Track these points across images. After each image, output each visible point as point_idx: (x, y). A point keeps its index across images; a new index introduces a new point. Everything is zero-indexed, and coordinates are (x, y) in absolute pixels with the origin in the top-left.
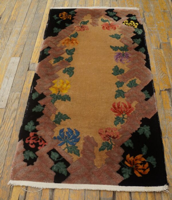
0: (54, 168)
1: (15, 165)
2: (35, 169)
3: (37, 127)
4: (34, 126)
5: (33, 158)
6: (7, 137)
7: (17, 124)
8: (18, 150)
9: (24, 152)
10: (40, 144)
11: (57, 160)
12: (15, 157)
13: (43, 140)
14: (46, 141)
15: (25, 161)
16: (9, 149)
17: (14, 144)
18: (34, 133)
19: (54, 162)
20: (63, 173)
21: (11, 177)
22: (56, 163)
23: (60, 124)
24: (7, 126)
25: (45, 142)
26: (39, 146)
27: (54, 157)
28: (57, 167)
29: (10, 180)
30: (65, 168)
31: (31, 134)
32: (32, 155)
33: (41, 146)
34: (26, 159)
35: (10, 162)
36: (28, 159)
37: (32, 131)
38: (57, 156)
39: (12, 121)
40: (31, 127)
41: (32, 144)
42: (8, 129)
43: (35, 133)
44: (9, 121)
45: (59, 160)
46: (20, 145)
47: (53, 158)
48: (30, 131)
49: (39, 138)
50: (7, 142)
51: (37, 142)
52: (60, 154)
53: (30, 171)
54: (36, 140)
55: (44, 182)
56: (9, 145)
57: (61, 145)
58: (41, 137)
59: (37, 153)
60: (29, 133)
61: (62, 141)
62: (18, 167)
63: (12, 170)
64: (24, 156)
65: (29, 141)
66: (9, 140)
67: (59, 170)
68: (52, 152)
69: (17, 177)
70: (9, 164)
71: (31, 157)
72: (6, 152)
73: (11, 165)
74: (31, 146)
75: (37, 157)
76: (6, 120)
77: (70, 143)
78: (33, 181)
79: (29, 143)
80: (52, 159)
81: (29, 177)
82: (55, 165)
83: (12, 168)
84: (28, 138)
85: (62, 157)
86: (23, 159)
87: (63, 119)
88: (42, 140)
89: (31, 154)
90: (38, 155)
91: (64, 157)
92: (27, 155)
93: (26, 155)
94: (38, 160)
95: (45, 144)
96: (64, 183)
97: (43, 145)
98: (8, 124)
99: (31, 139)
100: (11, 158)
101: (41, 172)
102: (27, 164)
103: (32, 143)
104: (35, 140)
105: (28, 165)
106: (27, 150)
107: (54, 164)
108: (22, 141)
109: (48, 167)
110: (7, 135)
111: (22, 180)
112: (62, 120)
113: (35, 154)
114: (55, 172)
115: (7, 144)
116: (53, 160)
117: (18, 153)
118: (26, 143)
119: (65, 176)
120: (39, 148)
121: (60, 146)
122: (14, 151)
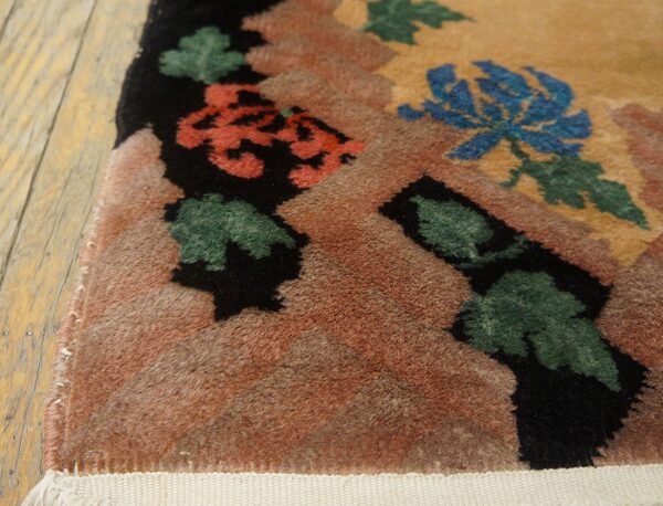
0: (488, 326)
1: (94, 317)
2: (299, 348)
3: (256, 57)
4: (226, 50)
5: (260, 252)
6: (25, 127)
7: (98, 60)
8: (114, 201)
9: (171, 213)
10: (302, 149)
11: (490, 257)
12: (86, 257)
13: (322, 126)
14: (347, 131)
15: (188, 275)
16: (34, 204)
17: (78, 169)
18: (235, 88)
19: (466, 273)
20: (576, 368)
21: (52, 433)
22: (481, 279)
23: (411, 42)
24: (28, 68)
25: (343, 139)
26: (295, 162)
27: (451, 235)
28: (503, 312)
29: (42, 473)
30: (581, 315)
31: (218, 96)
32: (253, 229)
33: (316, 162)
34: (202, 263)
35: (41, 300)
36: (216, 260)
37: (224, 79)
38: (472, 228)
39: (62, 45)
40: (211, 55)
41: (233, 154)
42: (36, 82)
43: (248, 87)
44: (41, 46)
45: (502, 254)
46: (130, 167)
47: (450, 246)
48: (202, 76)
49: (286, 113)
50: (21, 162)
51: (275, 141)
52: (493, 211)
53: (258, 368)
54: (263, 130)
55: (422, 466)
56: (40, 177)
57: (477, 156)
58: (296, 110)
59: (290, 210)
60: (202, 86)
61: (472, 132)
62: (126, 330)
63: (62, 367)
64: (178, 237)
65: (210, 131)
66: (40, 147)
67: (538, 341)
68: (418, 200)
69: (114, 437)
70: (37, 316)
71: (248, 245)
72: (15, 223)
73: (51, 326)
74: (224, 164)
75: (303, 240)
76: (22, 40)
77: (538, 140)
78: (301, 465)
79: (205, 148)
80: (439, 255)
81: (247, 421)
82: (485, 303)
83: (65, 351)
84: (195, 117)
85: (512, 231)
86: (172, 266)
87: (425, 19)
88: (306, 125)
89: (241, 223)
90: (299, 227)
91: (530, 236)
92: (204, 231)
93: (194, 230)
94: (311, 264)
95: (346, 148)
96: (618, 461)
97: (331, 160)
98: (31, 62)
99: (220, 122)
100: (56, 265)
101: (372, 367)
102: (211, 308)
103: (236, 144)
104: (255, 125)
105: (223, 312)
106: (199, 198)
107: (468, 296)
108: (145, 141)
109: (427, 322)
110: (24, 117)
111: (174, 463)
112: (419, 24)
113: (279, 221)
114: (502, 357)
115: (19, 174)
116: (453, 260)
117: (118, 224)
118: (182, 149)
119: (603, 387)
120: (300, 176)
121: (466, 163)
122: (76, 218)
